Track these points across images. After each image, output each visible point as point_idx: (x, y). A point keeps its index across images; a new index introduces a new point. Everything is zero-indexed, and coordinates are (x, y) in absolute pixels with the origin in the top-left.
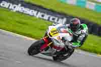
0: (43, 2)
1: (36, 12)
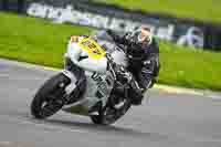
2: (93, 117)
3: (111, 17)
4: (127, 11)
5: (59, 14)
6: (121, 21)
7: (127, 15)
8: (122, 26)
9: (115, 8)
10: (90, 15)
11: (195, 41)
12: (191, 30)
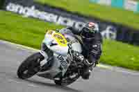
0: (65, 3)
1: (56, 16)
2: (56, 81)
3: (59, 15)
4: (69, 12)
5: (26, 11)
6: (65, 19)
7: (69, 15)
8: (66, 22)
9: (61, 10)
10: (45, 13)
11: (111, 35)
12: (108, 28)
